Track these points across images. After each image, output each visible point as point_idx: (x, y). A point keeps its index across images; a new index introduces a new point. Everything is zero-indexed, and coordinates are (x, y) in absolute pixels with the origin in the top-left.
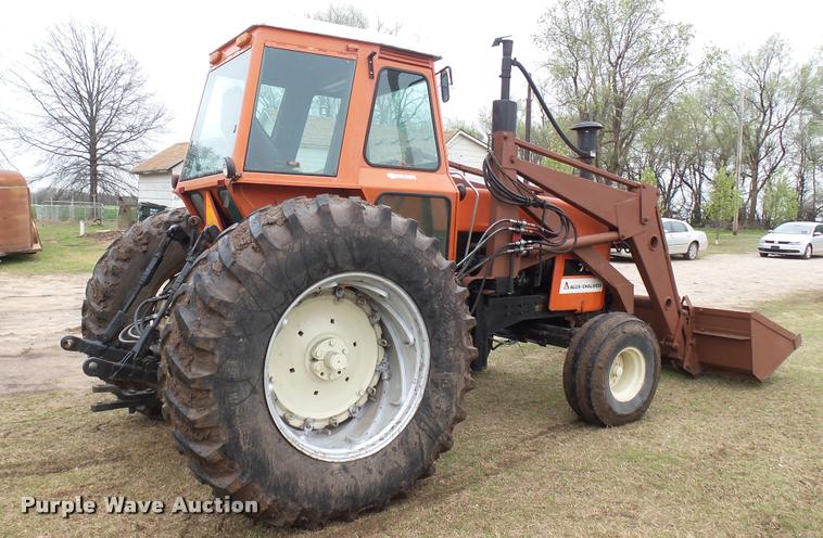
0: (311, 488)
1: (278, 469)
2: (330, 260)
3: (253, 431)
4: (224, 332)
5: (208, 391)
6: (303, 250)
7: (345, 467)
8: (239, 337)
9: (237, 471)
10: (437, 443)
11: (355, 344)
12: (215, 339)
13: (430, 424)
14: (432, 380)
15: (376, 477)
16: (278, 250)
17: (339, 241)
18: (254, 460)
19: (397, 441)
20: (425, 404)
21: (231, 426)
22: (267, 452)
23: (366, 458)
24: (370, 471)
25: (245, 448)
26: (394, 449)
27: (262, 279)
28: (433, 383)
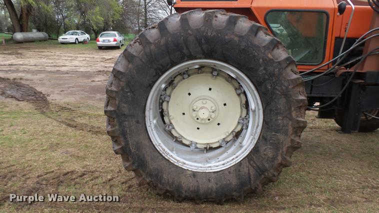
0: (171, 181)
1: (152, 166)
2: (185, 51)
3: (137, 143)
4: (120, 88)
5: (114, 118)
6: (166, 44)
7: (194, 174)
8: (127, 92)
9: (130, 161)
10: (263, 176)
11: (225, 105)
12: (116, 92)
13: (258, 164)
14: (263, 136)
15: (213, 185)
16: (151, 43)
17: (191, 38)
18: (138, 158)
19: (233, 169)
20: (255, 150)
21: (125, 138)
22: (146, 156)
23: (210, 172)
24: (209, 181)
25: (133, 151)
26: (230, 172)
27: (141, 60)
28: (263, 138)
